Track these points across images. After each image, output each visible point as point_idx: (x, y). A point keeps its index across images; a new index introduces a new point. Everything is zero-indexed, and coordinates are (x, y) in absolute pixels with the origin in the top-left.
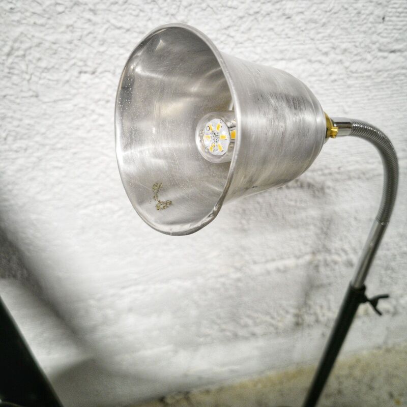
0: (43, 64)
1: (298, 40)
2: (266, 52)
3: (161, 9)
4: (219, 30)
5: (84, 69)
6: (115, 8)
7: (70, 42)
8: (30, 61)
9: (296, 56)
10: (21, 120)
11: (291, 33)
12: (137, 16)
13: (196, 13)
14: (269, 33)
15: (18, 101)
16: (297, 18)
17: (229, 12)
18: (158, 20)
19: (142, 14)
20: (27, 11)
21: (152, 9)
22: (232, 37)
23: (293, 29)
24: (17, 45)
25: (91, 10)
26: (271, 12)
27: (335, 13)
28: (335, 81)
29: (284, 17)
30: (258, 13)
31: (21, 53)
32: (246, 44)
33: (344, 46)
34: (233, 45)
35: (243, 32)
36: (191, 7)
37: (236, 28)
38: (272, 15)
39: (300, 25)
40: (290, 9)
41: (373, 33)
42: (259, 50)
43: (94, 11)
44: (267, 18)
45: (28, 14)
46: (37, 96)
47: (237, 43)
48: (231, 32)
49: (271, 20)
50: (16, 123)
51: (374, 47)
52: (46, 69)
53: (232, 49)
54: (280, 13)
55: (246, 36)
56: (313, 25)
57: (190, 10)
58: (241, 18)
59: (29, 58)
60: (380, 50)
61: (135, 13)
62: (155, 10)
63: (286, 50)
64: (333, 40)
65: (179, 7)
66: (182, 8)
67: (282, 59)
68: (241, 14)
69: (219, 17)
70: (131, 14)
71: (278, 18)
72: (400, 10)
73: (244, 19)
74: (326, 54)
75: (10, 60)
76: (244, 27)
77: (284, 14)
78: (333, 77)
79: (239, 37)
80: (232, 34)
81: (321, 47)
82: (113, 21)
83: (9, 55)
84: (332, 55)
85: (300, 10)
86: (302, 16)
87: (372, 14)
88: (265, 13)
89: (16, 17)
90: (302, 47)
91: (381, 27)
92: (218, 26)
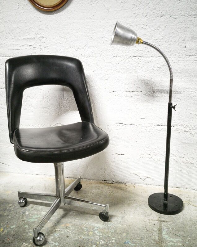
0: (107, 54)
2: (155, 54)
5: (115, 56)
7: (112, 50)
27: (172, 45)
28: (174, 63)
31: (103, 51)
32: (150, 52)
33: (175, 53)
41: (183, 50)
46: (105, 61)
47: (147, 52)
51: (184, 54)
52: (107, 55)
56: (166, 48)
60: (186, 55)
64: (172, 52)
72: (190, 44)
74: (171, 55)
75: (101, 53)
78: (174, 62)
80: (147, 49)
81: (169, 53)
84: (172, 56)
86: (163, 45)
87: (181, 45)
91: (185, 49)
92: (143, 47)
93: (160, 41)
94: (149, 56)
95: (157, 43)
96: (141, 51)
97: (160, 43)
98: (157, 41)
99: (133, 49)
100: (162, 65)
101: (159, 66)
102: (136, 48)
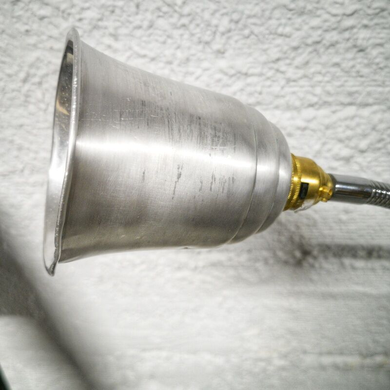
1: (375, 81)
2: (329, 93)
3: (192, 35)
4: (265, 63)
6: (138, 33)
8: (47, 90)
9: (371, 101)
10: (36, 152)
11: (365, 71)
12: (164, 43)
13: (236, 42)
14: (333, 70)
15: (35, 131)
16: (375, 52)
17: (279, 41)
18: (189, 48)
19: (169, 41)
20: (43, 33)
21: (182, 35)
22: (283, 72)
23: (368, 65)
24: (33, 71)
25: (112, 35)
26: (337, 42)
29: (355, 50)
30: (318, 43)
31: (36, 80)
34: (283, 82)
35: (297, 67)
36: (230, 34)
37: (288, 61)
38: (338, 46)
39: (377, 60)
40: (364, 39)
42: (318, 90)
43: (115, 37)
44: (331, 50)
45: (44, 37)
47: (289, 80)
48: (282, 66)
49: (337, 53)
50: (32, 155)
53: (283, 88)
54: (349, 44)
55: (301, 72)
57: (229, 38)
58: (296, 49)
59: (45, 86)
61: (162, 39)
62: (186, 36)
63: (357, 92)
65: (215, 33)
66: (218, 35)
67: (351, 104)
68: (295, 44)
69: (266, 46)
70: (157, 41)
71: (347, 50)
73: (300, 51)
75: (27, 87)
76: (299, 60)
77: (355, 46)
79: (291, 73)
80: (283, 68)
82: (136, 48)
83: (25, 81)
85: (378, 41)
86: (381, 50)
88: (328, 44)
89: (32, 40)
90: (380, 89)
92: (263, 58)
93: (366, 26)
94: (297, 103)
95: (347, 35)
96: (250, 80)
97: (363, 34)
98: (349, 22)
99: (205, 64)
100: (363, 144)
101: (345, 152)
102: (222, 63)
